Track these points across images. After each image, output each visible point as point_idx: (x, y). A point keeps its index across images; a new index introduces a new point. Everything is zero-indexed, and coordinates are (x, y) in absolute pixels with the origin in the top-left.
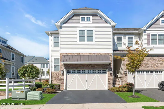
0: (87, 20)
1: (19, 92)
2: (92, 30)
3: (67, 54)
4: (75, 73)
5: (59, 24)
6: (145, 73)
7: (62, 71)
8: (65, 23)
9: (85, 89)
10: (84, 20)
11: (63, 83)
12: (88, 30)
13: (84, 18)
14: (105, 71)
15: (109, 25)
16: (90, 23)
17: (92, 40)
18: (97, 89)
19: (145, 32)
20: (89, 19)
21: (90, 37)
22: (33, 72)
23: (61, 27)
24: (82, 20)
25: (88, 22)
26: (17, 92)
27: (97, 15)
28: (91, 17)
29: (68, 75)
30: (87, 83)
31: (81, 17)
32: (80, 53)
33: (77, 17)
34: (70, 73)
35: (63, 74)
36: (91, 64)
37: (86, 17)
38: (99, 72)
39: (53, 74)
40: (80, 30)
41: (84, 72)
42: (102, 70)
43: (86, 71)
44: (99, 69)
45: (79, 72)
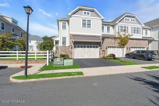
0: (87, 14)
1: (59, 60)
2: (90, 21)
3: (75, 35)
4: (79, 47)
5: (70, 14)
6: (116, 48)
7: (71, 46)
8: (73, 14)
9: (85, 58)
10: (86, 14)
11: (72, 54)
12: (88, 20)
13: (86, 12)
14: (97, 46)
15: (100, 18)
16: (89, 16)
17: (90, 27)
18: (92, 58)
19: (117, 25)
20: (88, 14)
21: (89, 25)
22: (51, 46)
23: (71, 16)
24: (84, 14)
25: (88, 15)
26: (57, 60)
27: (93, 12)
28: (90, 12)
29: (75, 48)
30: (86, 54)
31: (84, 11)
32: (83, 35)
33: (81, 11)
34: (76, 47)
35: (72, 48)
36: (89, 42)
37: (87, 12)
38: (94, 47)
39: (61, 48)
40: (83, 20)
41: (85, 47)
42: (95, 46)
43: (86, 46)
44: (94, 45)
45: (82, 47)
